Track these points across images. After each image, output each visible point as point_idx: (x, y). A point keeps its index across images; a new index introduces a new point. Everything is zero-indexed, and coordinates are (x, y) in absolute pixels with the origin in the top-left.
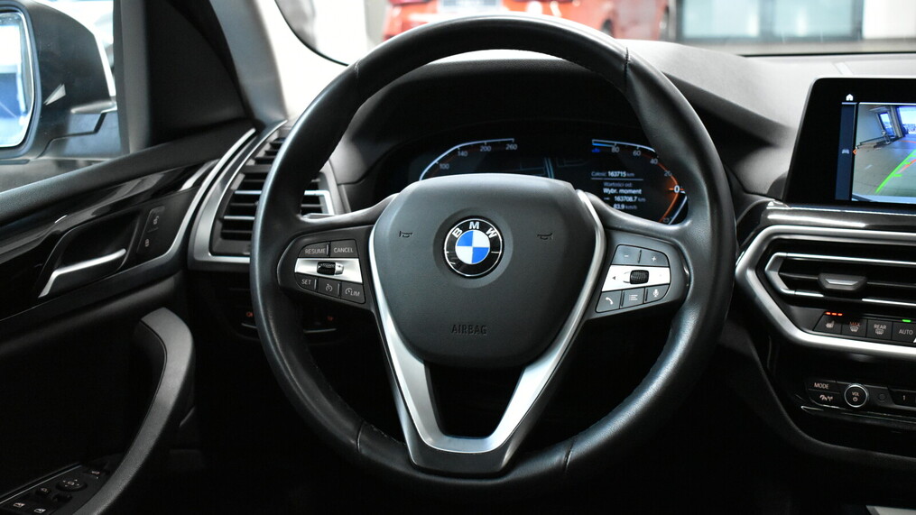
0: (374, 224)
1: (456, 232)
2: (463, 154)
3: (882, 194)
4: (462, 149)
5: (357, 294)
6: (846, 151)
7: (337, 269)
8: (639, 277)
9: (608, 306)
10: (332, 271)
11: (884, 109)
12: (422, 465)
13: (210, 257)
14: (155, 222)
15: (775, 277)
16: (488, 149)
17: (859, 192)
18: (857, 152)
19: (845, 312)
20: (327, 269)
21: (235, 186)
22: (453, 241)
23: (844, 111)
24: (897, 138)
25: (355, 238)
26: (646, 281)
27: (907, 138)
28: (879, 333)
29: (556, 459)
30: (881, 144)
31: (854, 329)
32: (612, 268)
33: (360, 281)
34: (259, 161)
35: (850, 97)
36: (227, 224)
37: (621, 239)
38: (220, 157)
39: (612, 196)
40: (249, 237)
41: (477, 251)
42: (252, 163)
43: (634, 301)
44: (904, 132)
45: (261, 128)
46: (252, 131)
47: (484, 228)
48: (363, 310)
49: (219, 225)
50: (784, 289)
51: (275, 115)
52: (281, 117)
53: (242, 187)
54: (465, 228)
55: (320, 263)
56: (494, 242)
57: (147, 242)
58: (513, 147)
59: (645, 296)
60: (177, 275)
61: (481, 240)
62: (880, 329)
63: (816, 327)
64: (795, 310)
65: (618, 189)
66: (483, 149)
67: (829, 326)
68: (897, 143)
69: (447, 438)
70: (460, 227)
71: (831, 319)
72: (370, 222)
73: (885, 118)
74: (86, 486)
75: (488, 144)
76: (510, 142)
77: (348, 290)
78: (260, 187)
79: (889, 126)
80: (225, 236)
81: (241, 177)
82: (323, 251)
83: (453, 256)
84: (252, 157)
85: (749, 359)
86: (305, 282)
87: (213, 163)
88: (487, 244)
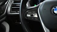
1: (54, 8)
5: (37, 19)
10: (33, 16)
13: (10, 13)
20: (32, 15)
21: (13, 3)
33: (37, 17)
40: (19, 10)
54: (55, 7)
72: (37, 7)
80: (12, 10)
83: (53, 12)
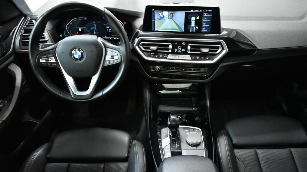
0: (56, 49)
2: (75, 21)
3: (161, 29)
4: (75, 20)
5: (55, 65)
6: (153, 21)
7: (50, 59)
8: (112, 58)
9: (107, 64)
11: (160, 12)
12: (74, 98)
13: (21, 51)
14: (5, 46)
15: (141, 47)
16: (80, 19)
17: (156, 29)
18: (155, 21)
19: (155, 53)
20: (47, 60)
21: (23, 33)
22: (73, 54)
23: (152, 12)
24: (163, 18)
25: (52, 52)
26: (114, 59)
27: (165, 18)
28: (161, 57)
29: (100, 94)
30: (160, 19)
31: (156, 56)
32: (107, 56)
33: (55, 62)
34: (27, 26)
35: (153, 10)
36: (23, 42)
37: (108, 49)
38: (17, 26)
39: (109, 29)
40: (28, 45)
41: (79, 56)
42: (25, 26)
43: (112, 63)
44: (164, 17)
45: (26, 16)
46: (24, 17)
47: (79, 51)
48: (57, 68)
49: (21, 43)
50: (143, 49)
51: (29, 13)
52: (30, 13)
53: (25, 33)
54: (75, 51)
55: (45, 59)
56: (82, 53)
57: (4, 51)
58: (86, 19)
59: (114, 61)
60: (14, 55)
61: (79, 53)
62: (161, 56)
63: (149, 56)
64: (145, 53)
65: (109, 27)
66: (79, 19)
67: (152, 56)
68: (162, 19)
69: (79, 92)
70: (74, 51)
71: (152, 55)
73: (160, 14)
74: (5, 105)
75: (80, 18)
76: (85, 18)
77: (53, 64)
78: (30, 32)
79: (161, 16)
80: (23, 45)
81: (24, 30)
82: (46, 56)
83: (74, 57)
84: (25, 25)
85: (137, 63)
86: (43, 64)
87: (15, 28)
88: (81, 54)
